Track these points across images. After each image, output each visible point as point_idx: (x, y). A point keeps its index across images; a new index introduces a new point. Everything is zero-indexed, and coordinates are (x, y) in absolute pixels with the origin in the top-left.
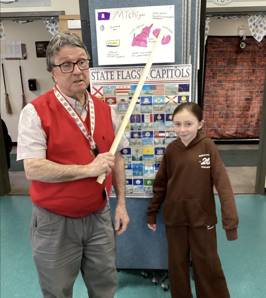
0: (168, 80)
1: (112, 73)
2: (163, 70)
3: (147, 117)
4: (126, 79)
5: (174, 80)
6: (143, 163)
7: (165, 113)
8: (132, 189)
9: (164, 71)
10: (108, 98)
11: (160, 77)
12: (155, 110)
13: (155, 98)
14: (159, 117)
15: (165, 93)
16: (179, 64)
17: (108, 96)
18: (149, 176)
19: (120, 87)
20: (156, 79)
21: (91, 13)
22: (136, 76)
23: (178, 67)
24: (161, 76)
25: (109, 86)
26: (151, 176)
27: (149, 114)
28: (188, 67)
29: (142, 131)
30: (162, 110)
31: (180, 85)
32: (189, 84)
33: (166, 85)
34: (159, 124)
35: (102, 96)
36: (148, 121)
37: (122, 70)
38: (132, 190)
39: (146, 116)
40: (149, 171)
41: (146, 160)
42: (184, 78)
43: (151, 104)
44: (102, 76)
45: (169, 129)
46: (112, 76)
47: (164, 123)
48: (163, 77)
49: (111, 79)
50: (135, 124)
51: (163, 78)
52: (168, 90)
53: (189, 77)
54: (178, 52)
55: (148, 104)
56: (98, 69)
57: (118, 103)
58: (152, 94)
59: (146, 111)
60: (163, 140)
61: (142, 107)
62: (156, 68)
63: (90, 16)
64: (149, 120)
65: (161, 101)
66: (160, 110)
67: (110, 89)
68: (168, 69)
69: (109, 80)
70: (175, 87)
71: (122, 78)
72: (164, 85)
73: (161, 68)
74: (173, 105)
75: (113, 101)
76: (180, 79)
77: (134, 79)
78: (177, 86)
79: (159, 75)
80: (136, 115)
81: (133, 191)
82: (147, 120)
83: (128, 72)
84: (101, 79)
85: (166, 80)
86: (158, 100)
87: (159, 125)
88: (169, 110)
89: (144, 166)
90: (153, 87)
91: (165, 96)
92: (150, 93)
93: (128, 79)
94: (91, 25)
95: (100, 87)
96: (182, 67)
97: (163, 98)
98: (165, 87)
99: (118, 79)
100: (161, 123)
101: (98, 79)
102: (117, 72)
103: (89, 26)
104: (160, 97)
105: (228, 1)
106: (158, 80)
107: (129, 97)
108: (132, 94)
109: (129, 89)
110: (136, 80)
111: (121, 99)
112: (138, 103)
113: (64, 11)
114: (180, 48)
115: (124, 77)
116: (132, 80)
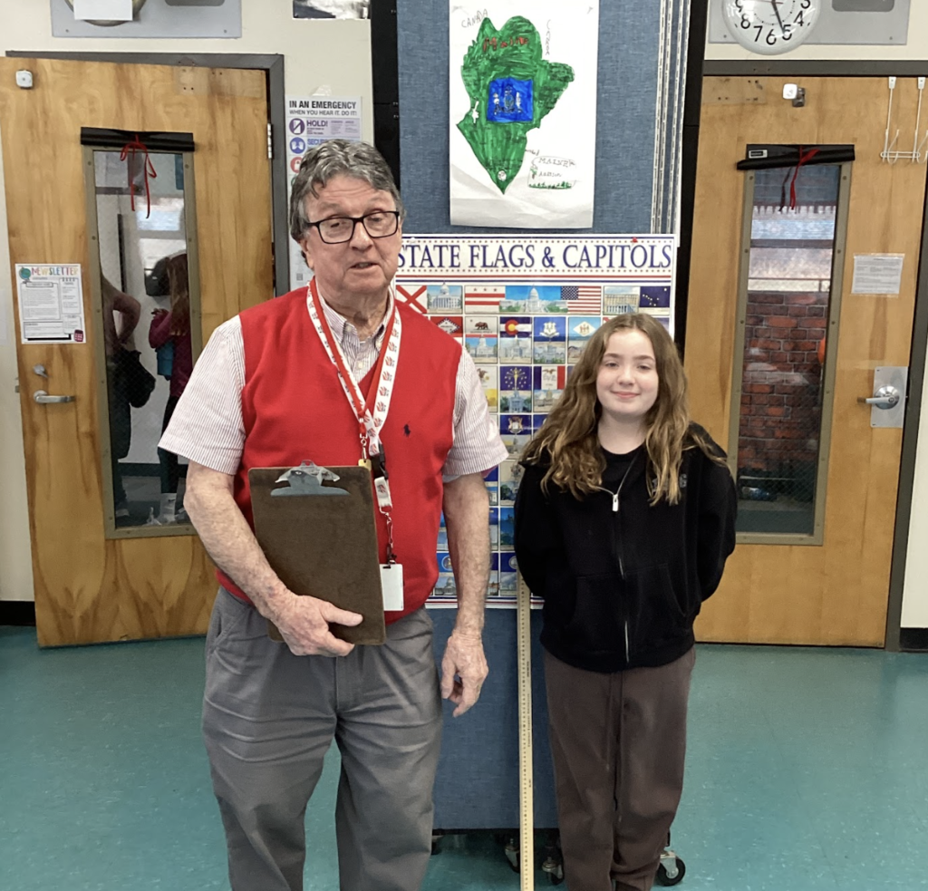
0: (611, 273)
1: (456, 250)
2: (598, 247)
3: (548, 374)
4: (495, 266)
5: (628, 273)
8: (498, 584)
9: (601, 250)
10: (442, 319)
11: (590, 266)
12: (572, 354)
13: (576, 321)
15: (602, 310)
16: (644, 233)
17: (440, 312)
19: (475, 290)
20: (577, 269)
21: (402, 84)
22: (522, 260)
23: (639, 240)
24: (593, 263)
25: (445, 287)
27: (555, 367)
28: (668, 240)
29: (532, 414)
31: (643, 290)
32: (669, 288)
33: (606, 288)
35: (425, 312)
36: (551, 385)
37: (483, 243)
38: (496, 586)
39: (547, 371)
42: (655, 269)
43: (561, 338)
44: (426, 257)
46: (455, 259)
48: (598, 266)
49: (452, 265)
50: (515, 395)
51: (599, 269)
52: (609, 302)
53: (670, 268)
54: (642, 199)
55: (555, 339)
56: (416, 238)
57: (469, 333)
58: (565, 311)
59: (548, 357)
61: (537, 347)
62: (578, 240)
63: (400, 93)
64: (555, 384)
67: (448, 294)
68: (612, 243)
69: (445, 269)
70: (630, 293)
71: (482, 264)
72: (600, 287)
73: (595, 240)
75: (454, 328)
76: (644, 273)
77: (517, 269)
78: (637, 291)
79: (588, 260)
80: (518, 368)
81: (498, 589)
82: (550, 382)
83: (501, 249)
84: (421, 266)
85: (605, 273)
86: (581, 328)
90: (569, 293)
91: (602, 316)
92: (561, 308)
93: (500, 269)
94: (401, 117)
95: (419, 287)
96: (651, 240)
97: (595, 323)
98: (602, 294)
99: (472, 265)
101: (413, 265)
102: (469, 249)
103: (398, 119)
104: (588, 320)
105: (788, 42)
106: (583, 273)
107: (499, 316)
108: (510, 309)
109: (502, 296)
110: (523, 271)
111: (478, 322)
112: (526, 335)
113: (282, 56)
114: (648, 191)
115: (488, 263)
116: (511, 270)
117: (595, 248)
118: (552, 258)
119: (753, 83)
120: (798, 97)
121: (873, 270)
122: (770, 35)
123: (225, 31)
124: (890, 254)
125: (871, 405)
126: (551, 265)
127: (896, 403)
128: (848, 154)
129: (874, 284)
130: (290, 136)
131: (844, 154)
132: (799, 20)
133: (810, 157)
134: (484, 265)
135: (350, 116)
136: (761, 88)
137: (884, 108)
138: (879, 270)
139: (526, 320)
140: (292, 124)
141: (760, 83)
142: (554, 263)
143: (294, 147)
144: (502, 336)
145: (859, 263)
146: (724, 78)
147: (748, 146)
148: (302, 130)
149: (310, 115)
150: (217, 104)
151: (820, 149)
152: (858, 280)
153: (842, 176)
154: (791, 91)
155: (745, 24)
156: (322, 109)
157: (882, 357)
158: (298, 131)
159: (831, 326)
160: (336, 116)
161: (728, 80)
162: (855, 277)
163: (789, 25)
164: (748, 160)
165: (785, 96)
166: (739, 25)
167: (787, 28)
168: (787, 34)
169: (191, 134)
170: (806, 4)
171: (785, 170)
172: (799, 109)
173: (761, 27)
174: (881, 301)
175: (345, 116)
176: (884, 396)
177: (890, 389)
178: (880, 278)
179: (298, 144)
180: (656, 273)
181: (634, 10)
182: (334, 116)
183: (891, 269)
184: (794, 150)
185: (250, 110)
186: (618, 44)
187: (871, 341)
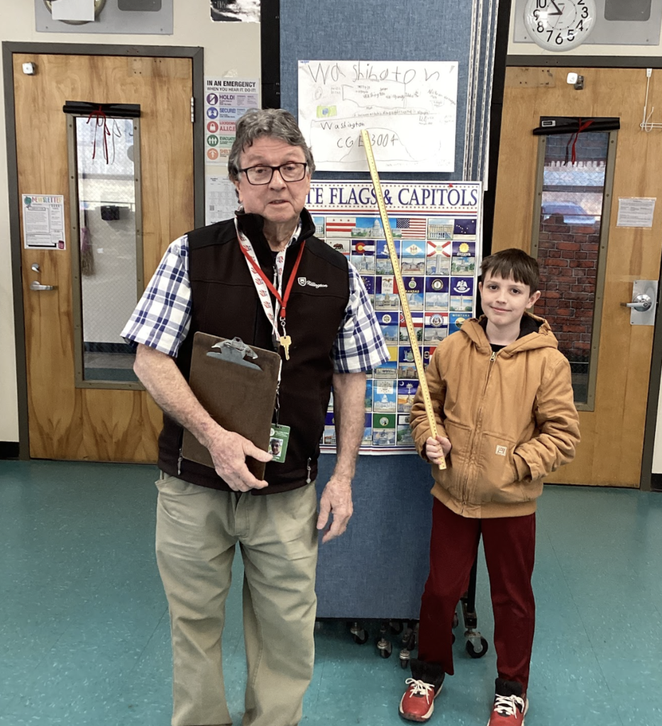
0: (433, 209)
1: (320, 192)
2: (424, 191)
3: (387, 282)
4: (349, 203)
5: (445, 210)
6: (373, 379)
7: (425, 276)
9: (426, 193)
12: (404, 269)
13: (408, 244)
14: (413, 284)
15: (426, 235)
16: (458, 180)
18: (385, 408)
19: (334, 220)
20: (409, 206)
21: (282, 70)
22: (368, 199)
23: (454, 186)
24: (421, 202)
26: (388, 408)
27: (392, 277)
28: (475, 186)
30: (419, 270)
31: (456, 220)
32: (475, 220)
33: (429, 220)
34: (411, 299)
36: (389, 291)
37: (341, 187)
39: (386, 280)
40: (385, 396)
41: (379, 373)
42: (466, 207)
45: (431, 310)
46: (320, 197)
47: (422, 296)
48: (424, 204)
49: (317, 202)
51: (425, 206)
52: (432, 230)
53: (476, 206)
54: (457, 155)
58: (400, 236)
59: (386, 270)
60: (418, 332)
61: (378, 263)
62: (409, 185)
63: (281, 76)
64: (392, 289)
65: (419, 251)
66: (415, 270)
68: (434, 188)
69: (311, 205)
70: (447, 224)
71: (339, 201)
72: (425, 219)
73: (422, 185)
74: (442, 261)
76: (458, 210)
77: (364, 206)
78: (452, 223)
79: (417, 199)
80: (365, 277)
82: (388, 288)
83: (353, 191)
85: (429, 209)
86: (411, 249)
87: (412, 301)
88: (434, 269)
89: (375, 385)
90: (402, 223)
92: (397, 234)
93: (352, 205)
94: (282, 93)
96: (463, 186)
97: (422, 245)
98: (427, 224)
99: (332, 203)
100: (415, 296)
102: (330, 190)
103: (279, 96)
104: (416, 243)
105: (571, 42)
106: (413, 209)
107: (351, 239)
108: (359, 234)
109: (354, 225)
110: (369, 207)
111: (335, 244)
112: (370, 253)
113: (203, 48)
114: (460, 150)
115: (344, 201)
116: (360, 207)
117: (422, 191)
118: (390, 198)
119: (546, 72)
120: (578, 83)
121: (633, 209)
122: (558, 37)
123: (162, 30)
124: (645, 198)
125: (630, 308)
126: (390, 203)
127: (649, 307)
128: (616, 125)
129: (634, 220)
130: (207, 106)
131: (612, 125)
132: (580, 26)
133: (587, 125)
134: (341, 203)
135: (251, 92)
136: (551, 75)
137: (643, 91)
138: (638, 209)
139: (371, 243)
140: (209, 97)
141: (551, 72)
142: (392, 201)
143: (210, 114)
144: (353, 254)
145: (623, 203)
146: (524, 68)
147: (541, 117)
148: (216, 102)
149: (222, 91)
150: (157, 84)
151: (594, 120)
152: (621, 216)
153: (611, 140)
154: (573, 78)
155: (540, 29)
156: (231, 87)
157: (639, 273)
158: (213, 102)
159: (601, 249)
160: (241, 92)
161: (527, 70)
162: (619, 214)
163: (572, 30)
164: (541, 128)
165: (569, 82)
166: (536, 30)
167: (571, 32)
168: (570, 37)
169: (139, 106)
170: (585, 15)
171: (569, 135)
172: (579, 91)
173: (552, 31)
174: (638, 232)
175: (247, 92)
176: (640, 301)
177: (645, 297)
178: (637, 215)
179: (213, 112)
180: (466, 210)
181: (452, 19)
182: (239, 92)
183: (646, 209)
184: (576, 121)
185: (180, 87)
186: (440, 44)
187: (631, 262)
